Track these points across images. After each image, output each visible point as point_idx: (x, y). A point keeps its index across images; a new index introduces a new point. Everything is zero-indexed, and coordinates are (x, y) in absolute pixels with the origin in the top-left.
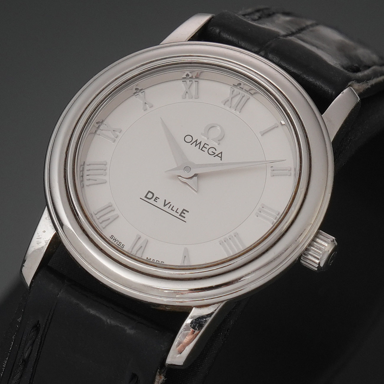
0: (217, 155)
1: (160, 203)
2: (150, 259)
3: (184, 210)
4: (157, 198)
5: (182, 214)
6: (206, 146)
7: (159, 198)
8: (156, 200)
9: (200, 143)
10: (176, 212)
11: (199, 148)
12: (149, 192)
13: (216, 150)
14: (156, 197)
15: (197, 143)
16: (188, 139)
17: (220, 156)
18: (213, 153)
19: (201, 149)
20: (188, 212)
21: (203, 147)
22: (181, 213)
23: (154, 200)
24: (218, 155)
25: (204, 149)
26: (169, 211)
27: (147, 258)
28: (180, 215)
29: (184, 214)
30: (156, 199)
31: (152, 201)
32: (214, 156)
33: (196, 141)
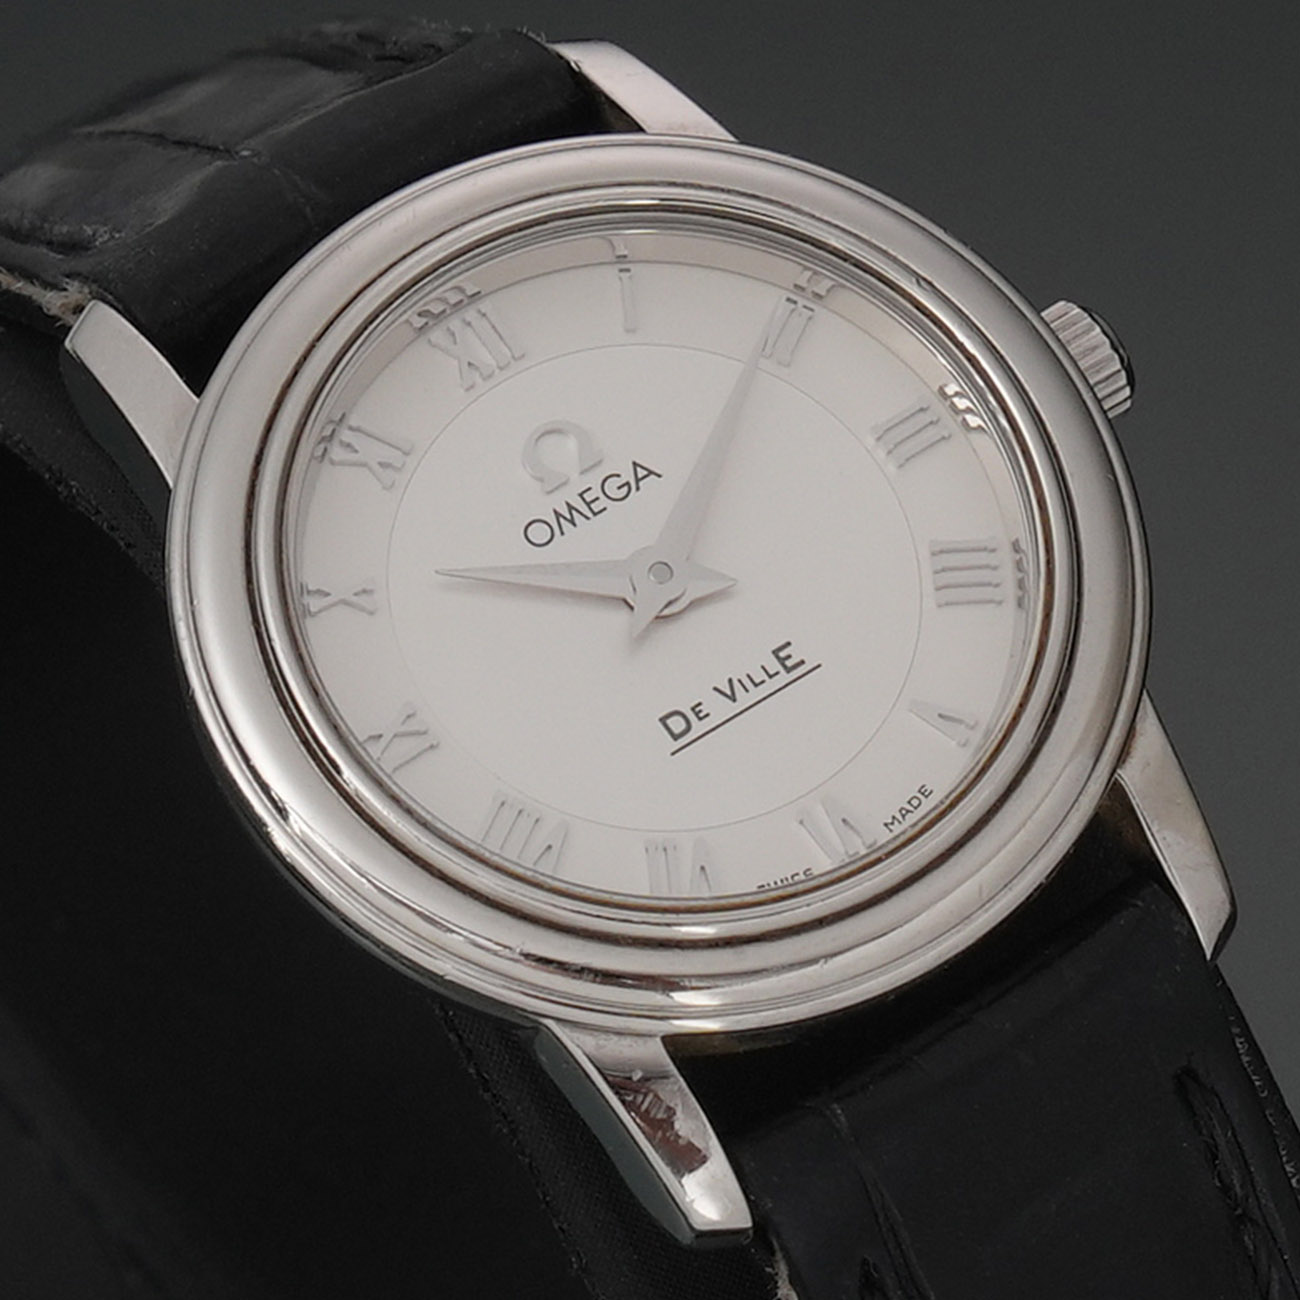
0: (638, 480)
2: (894, 818)
3: (775, 652)
4: (697, 709)
5: (789, 663)
6: (588, 497)
7: (700, 704)
8: (701, 715)
9: (570, 507)
10: (771, 677)
11: (587, 518)
12: (663, 720)
13: (618, 476)
14: (693, 709)
15: (567, 517)
16: (539, 533)
17: (645, 473)
18: (626, 489)
19: (595, 514)
20: (789, 644)
21: (588, 504)
22: (785, 667)
23: (700, 719)
24: (640, 476)
25: (596, 507)
26: (757, 694)
27: (886, 825)
28: (788, 670)
29: (789, 657)
30: (697, 714)
31: (698, 727)
32: (638, 489)
33: (558, 515)
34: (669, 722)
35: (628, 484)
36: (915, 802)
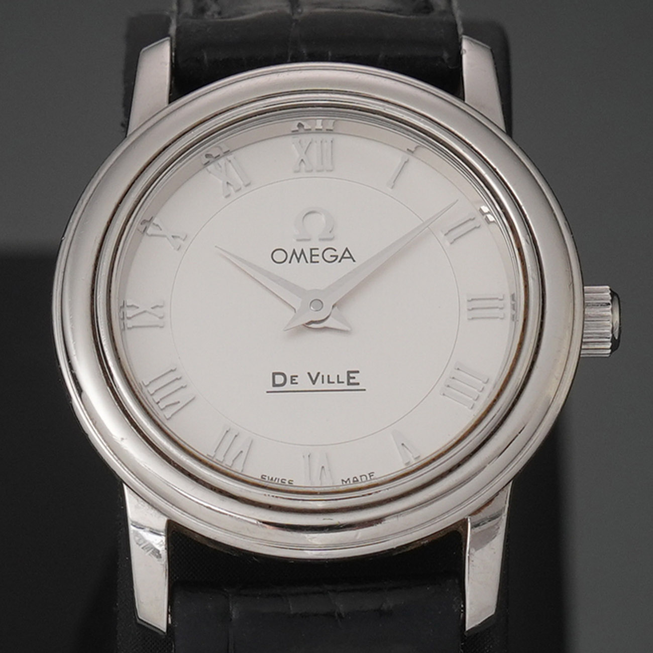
0: (343, 257)
1: (304, 382)
2: (349, 479)
3: (349, 372)
4: (294, 378)
5: (351, 381)
7: (297, 376)
8: (294, 382)
9: (302, 251)
10: (339, 382)
11: (307, 262)
12: (274, 374)
13: (335, 250)
14: (292, 377)
15: (298, 256)
16: (279, 256)
17: (349, 256)
18: (334, 258)
19: (312, 262)
20: (358, 372)
21: (312, 256)
22: (348, 381)
23: (292, 383)
24: (345, 256)
25: (314, 259)
26: (326, 386)
27: (343, 480)
28: (349, 384)
29: (354, 378)
30: (292, 380)
31: (288, 386)
32: (340, 261)
33: (294, 252)
34: (276, 376)
35: (337, 257)
36: (364, 478)
